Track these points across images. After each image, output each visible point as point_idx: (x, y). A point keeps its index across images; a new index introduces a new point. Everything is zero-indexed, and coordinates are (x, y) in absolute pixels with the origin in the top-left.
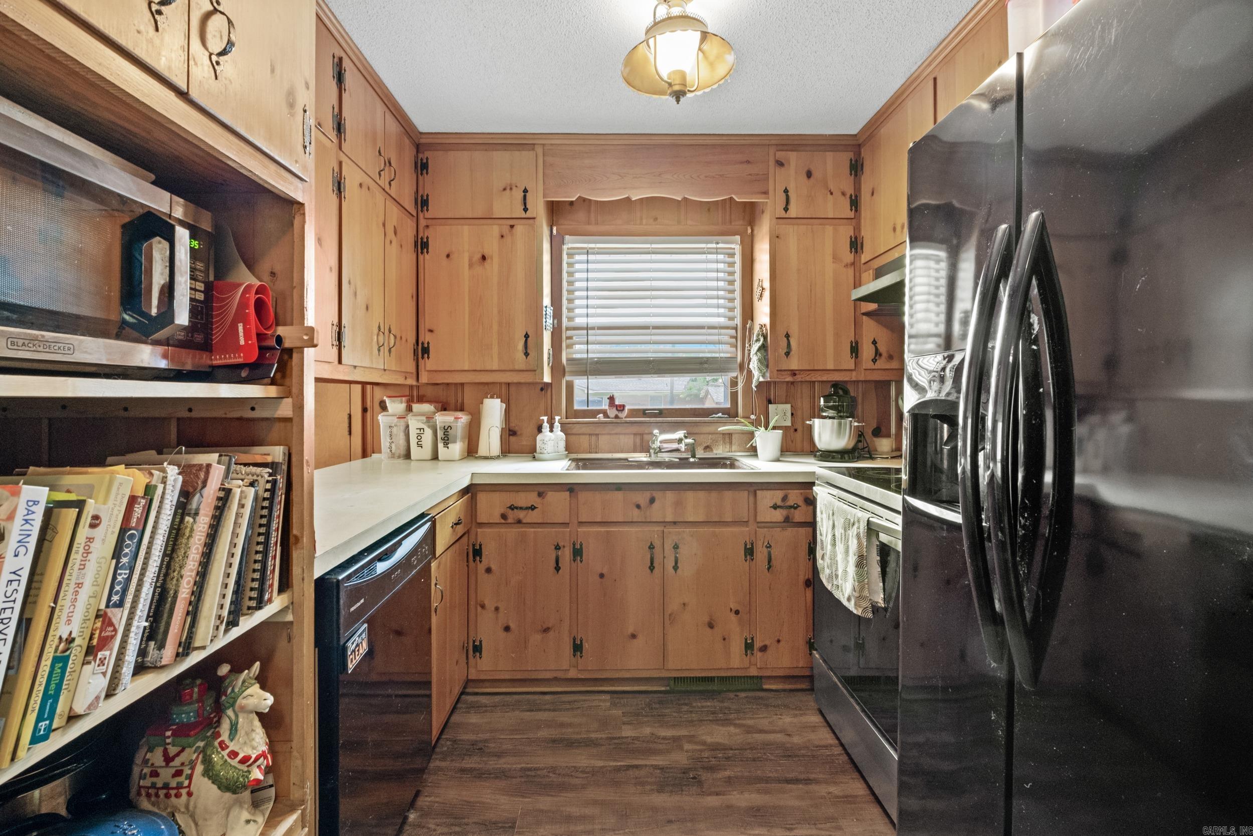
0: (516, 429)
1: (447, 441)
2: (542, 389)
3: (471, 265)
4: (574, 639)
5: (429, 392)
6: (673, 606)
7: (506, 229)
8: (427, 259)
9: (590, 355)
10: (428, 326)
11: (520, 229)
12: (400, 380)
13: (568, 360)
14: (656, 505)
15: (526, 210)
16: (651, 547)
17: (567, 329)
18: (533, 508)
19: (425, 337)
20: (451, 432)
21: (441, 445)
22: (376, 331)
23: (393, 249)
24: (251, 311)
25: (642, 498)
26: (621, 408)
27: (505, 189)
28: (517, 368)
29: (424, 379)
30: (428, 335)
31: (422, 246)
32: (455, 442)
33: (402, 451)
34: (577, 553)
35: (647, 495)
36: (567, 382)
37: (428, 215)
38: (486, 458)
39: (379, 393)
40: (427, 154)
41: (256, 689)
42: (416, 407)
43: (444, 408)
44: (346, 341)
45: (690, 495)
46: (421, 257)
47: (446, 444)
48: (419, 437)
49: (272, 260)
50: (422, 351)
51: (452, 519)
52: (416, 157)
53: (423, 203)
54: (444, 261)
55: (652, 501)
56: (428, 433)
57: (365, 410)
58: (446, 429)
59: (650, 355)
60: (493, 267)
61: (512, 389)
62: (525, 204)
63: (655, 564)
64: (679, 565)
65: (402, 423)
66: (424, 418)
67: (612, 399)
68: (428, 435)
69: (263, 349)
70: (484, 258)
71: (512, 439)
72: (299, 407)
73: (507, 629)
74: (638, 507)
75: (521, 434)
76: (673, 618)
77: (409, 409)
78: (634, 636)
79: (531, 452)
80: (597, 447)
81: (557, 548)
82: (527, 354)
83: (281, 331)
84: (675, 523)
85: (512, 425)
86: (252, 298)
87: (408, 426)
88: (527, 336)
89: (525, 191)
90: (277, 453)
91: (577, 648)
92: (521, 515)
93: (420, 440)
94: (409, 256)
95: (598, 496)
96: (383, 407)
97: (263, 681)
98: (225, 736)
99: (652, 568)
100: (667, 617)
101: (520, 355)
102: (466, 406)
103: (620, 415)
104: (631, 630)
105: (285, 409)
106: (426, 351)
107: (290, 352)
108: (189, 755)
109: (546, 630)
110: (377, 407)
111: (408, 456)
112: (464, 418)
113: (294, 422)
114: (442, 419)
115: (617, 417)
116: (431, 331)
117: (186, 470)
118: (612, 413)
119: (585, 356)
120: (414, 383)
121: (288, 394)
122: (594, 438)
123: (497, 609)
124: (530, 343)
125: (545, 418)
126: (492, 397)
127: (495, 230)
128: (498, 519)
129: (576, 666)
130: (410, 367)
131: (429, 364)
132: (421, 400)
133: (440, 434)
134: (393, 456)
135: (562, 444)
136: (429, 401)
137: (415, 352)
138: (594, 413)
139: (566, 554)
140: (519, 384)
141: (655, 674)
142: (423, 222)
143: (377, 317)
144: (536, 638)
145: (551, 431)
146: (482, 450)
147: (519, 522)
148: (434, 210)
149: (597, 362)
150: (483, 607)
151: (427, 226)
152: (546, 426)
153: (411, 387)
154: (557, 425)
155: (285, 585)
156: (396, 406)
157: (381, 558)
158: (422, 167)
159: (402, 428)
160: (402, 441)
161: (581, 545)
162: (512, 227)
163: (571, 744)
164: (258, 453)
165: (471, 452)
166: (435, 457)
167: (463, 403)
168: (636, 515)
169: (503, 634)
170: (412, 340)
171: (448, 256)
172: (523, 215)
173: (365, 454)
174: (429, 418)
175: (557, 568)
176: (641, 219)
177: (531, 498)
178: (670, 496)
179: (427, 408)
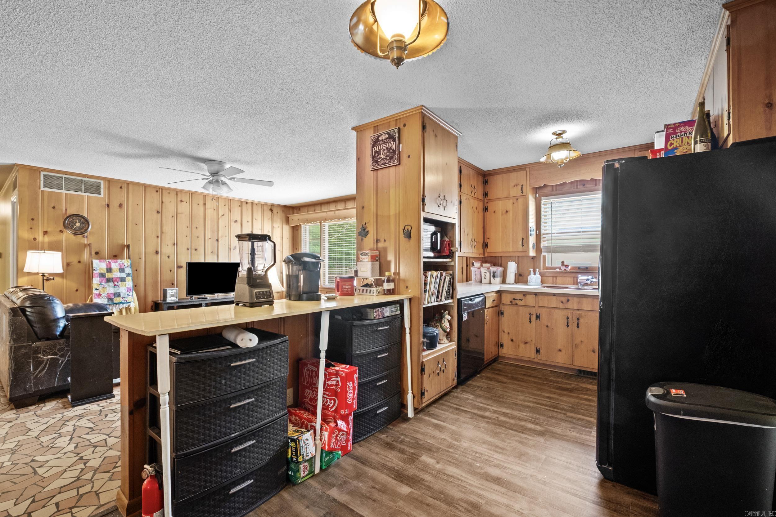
0: (522, 274)
1: (494, 277)
2: (532, 258)
3: (502, 215)
4: (537, 348)
5: (489, 259)
6: (577, 341)
7: (515, 200)
8: (487, 213)
9: (552, 245)
10: (487, 237)
11: (520, 200)
12: (478, 256)
13: (543, 247)
14: (570, 302)
15: (522, 193)
16: (568, 318)
17: (543, 234)
18: (521, 300)
19: (487, 241)
20: (496, 274)
21: (492, 278)
22: (470, 241)
23: (476, 214)
24: (448, 246)
25: (564, 299)
26: (567, 266)
27: (514, 186)
28: (519, 251)
29: (486, 255)
30: (488, 240)
31: (485, 209)
32: (497, 277)
33: (479, 280)
34: (538, 317)
35: (566, 298)
36: (543, 255)
37: (487, 199)
38: (509, 284)
39: (472, 260)
40: (487, 178)
41: (447, 315)
42: (484, 265)
43: (494, 265)
44: (462, 246)
45: (585, 300)
46: (485, 213)
47: (494, 278)
48: (485, 275)
49: (450, 234)
50: (485, 245)
51: (492, 299)
52: (483, 180)
53: (485, 194)
54: (493, 213)
55: (568, 301)
56: (488, 274)
57: (467, 266)
58: (494, 273)
59: (581, 244)
60: (511, 214)
61: (520, 258)
62: (522, 191)
63: (569, 324)
64: (579, 326)
65: (479, 270)
66: (486, 269)
67: (563, 262)
68: (488, 275)
69: (449, 252)
70: (507, 212)
71: (520, 277)
72: (455, 263)
73: (512, 340)
74: (562, 302)
75: (524, 276)
76: (576, 346)
77: (482, 265)
78: (560, 350)
79: (526, 282)
80: (556, 282)
81: (530, 314)
82: (523, 246)
83: (452, 249)
84: (578, 310)
85: (520, 272)
86: (448, 243)
87: (481, 272)
88: (523, 239)
89: (522, 186)
90: (451, 272)
91: (538, 351)
92: (517, 302)
93: (485, 276)
94: (481, 214)
95: (546, 298)
96: (473, 265)
97: (449, 314)
98: (443, 322)
99: (568, 326)
100: (574, 346)
101: (520, 246)
102: (502, 265)
103: (567, 269)
104: (559, 347)
105: (452, 264)
106: (487, 245)
107: (453, 252)
108: (437, 324)
109: (526, 343)
110: (471, 265)
111: (481, 282)
112: (500, 269)
113: (453, 267)
114: (493, 269)
115: (565, 270)
116: (488, 238)
117: (441, 273)
118: (563, 268)
119: (550, 245)
120: (483, 256)
121: (453, 261)
122: (555, 278)
123: (509, 333)
124: (525, 241)
125: (532, 270)
126: (512, 261)
127: (511, 201)
128: (509, 303)
129: (537, 358)
130: (481, 251)
131: (488, 250)
132: (486, 262)
133: (492, 274)
134: (476, 281)
135: (539, 280)
136: (489, 263)
137: (483, 246)
138: (555, 268)
139: (534, 318)
140: (522, 256)
141: (569, 366)
142: (486, 201)
143: (471, 237)
144: (522, 346)
145: (535, 274)
146: (507, 281)
147: (517, 304)
148: (490, 197)
149: (556, 247)
150: (504, 332)
151: (487, 203)
152: (532, 272)
153: (483, 258)
154: (537, 272)
155: (452, 298)
156: (477, 264)
157: (471, 300)
158: (485, 182)
159: (479, 272)
160: (479, 277)
161: (539, 314)
162: (517, 199)
163: (530, 376)
164: (448, 272)
165: (504, 281)
166: (490, 283)
167: (501, 263)
168: (561, 305)
169: (511, 342)
170: (482, 242)
171: (494, 212)
172: (521, 194)
173: (467, 281)
174: (488, 269)
175: (530, 322)
176: (577, 186)
177: (521, 296)
178: (576, 299)
179: (488, 265)
